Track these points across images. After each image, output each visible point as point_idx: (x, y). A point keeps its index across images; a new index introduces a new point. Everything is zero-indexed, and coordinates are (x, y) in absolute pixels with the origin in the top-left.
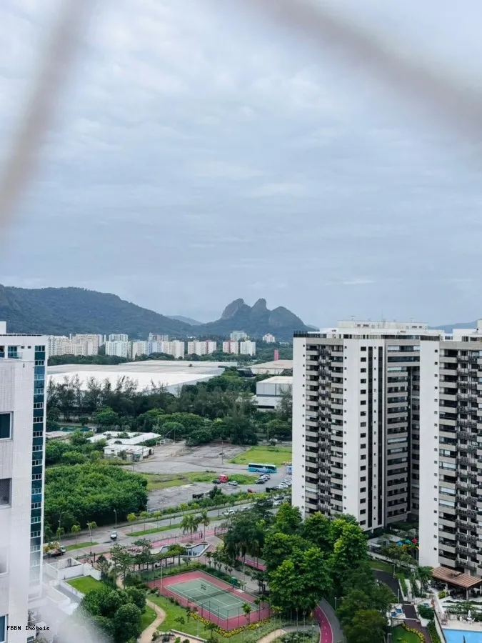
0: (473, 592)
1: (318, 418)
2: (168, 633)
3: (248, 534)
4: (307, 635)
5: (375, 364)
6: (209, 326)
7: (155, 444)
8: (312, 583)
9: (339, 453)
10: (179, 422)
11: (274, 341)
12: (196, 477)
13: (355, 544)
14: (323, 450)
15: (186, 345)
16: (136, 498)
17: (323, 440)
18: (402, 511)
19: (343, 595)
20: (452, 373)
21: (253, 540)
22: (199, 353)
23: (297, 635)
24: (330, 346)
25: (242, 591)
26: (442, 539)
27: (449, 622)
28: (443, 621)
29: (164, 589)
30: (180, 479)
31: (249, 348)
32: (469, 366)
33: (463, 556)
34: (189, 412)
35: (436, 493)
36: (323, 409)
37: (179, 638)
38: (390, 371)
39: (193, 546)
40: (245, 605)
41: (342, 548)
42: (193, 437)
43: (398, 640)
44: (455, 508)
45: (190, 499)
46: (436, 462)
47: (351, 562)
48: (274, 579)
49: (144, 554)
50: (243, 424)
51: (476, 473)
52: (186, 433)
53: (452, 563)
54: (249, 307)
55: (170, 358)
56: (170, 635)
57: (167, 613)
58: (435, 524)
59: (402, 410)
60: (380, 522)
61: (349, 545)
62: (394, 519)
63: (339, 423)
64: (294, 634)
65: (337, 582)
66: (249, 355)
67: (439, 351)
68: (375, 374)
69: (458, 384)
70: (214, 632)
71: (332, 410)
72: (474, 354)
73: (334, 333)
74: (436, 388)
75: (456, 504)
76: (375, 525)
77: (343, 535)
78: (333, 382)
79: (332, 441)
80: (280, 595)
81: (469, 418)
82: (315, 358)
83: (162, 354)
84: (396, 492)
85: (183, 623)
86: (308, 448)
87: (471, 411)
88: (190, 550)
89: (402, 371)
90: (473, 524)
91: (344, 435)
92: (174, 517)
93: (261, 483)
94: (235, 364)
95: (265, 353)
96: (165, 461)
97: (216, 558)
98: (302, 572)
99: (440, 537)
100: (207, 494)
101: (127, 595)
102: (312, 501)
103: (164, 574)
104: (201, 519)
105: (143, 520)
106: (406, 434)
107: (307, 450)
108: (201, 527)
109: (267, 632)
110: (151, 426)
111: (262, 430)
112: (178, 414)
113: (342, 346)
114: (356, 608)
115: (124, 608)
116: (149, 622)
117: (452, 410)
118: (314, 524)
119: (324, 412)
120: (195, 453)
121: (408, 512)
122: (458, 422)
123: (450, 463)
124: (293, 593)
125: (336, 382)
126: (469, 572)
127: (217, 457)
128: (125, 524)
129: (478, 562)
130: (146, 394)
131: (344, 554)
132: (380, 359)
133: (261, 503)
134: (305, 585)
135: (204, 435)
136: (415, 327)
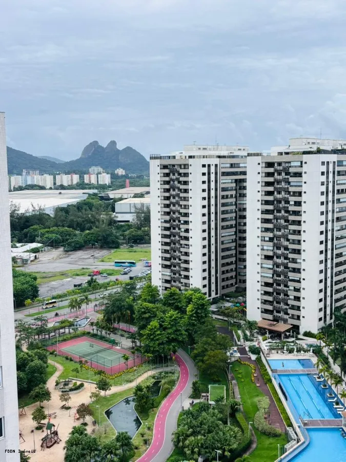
0: (286, 335)
1: (170, 220)
2: (67, 380)
3: (121, 307)
4: (171, 373)
5: (213, 177)
6: (72, 163)
7: (38, 251)
8: (172, 336)
9: (186, 245)
10: (57, 234)
11: (124, 174)
12: (75, 273)
13: (202, 307)
14: (174, 244)
15: (55, 178)
16: (30, 289)
17: (174, 236)
18: (232, 285)
19: (195, 344)
20: (271, 179)
21: (126, 311)
22: (65, 184)
23: (163, 374)
24: (178, 165)
25: (120, 348)
26: (263, 301)
27: (271, 355)
28: (267, 354)
29: (60, 351)
30: (62, 275)
31: (106, 179)
32: (283, 174)
33: (278, 312)
34: (64, 227)
35: (259, 268)
36: (174, 213)
37: (76, 383)
38: (223, 183)
39: (78, 320)
40: (125, 355)
41: (193, 311)
42: (69, 244)
43: (236, 370)
44: (272, 278)
45: (72, 288)
46: (258, 246)
47: (199, 321)
48: (145, 335)
49: (42, 327)
50: (108, 233)
51: (288, 252)
52: (63, 242)
53: (270, 317)
54: (103, 147)
55: (42, 188)
56: (68, 381)
57: (64, 367)
58: (258, 290)
59: (231, 212)
60: (217, 294)
61: (198, 308)
62: (226, 291)
63: (186, 223)
64: (161, 373)
65: (190, 336)
66: (106, 184)
67: (261, 164)
68: (213, 185)
69: (275, 187)
70: (101, 376)
71: (180, 213)
72: (287, 165)
73: (180, 155)
74: (259, 191)
75: (273, 275)
76: (213, 295)
77: (193, 302)
78: (181, 192)
79: (181, 237)
80: (150, 346)
81: (283, 212)
82: (167, 175)
83: (36, 186)
84: (227, 271)
85: (78, 372)
86: (163, 243)
87: (284, 207)
88: (76, 323)
89: (231, 183)
90: (285, 289)
91: (190, 231)
92: (62, 301)
93: (125, 274)
94: (96, 191)
95: (118, 182)
96: (49, 262)
97: (98, 326)
98: (165, 329)
99: (261, 299)
100: (86, 283)
101: (34, 355)
102: (167, 281)
103: (59, 341)
104: (84, 300)
105: (38, 305)
106: (234, 229)
107: (162, 245)
108: (84, 306)
109: (141, 373)
110: (34, 238)
111: (122, 238)
112: (55, 228)
113: (188, 165)
114: (206, 350)
115: (33, 364)
116: (52, 374)
117: (271, 207)
118: (171, 296)
119: (175, 216)
120: (72, 256)
121: (236, 286)
122: (275, 216)
123: (269, 246)
124: (159, 344)
125: (184, 192)
126: (282, 322)
127: (89, 258)
128: (24, 308)
129: (289, 314)
130: (28, 215)
131: (195, 315)
132: (216, 173)
133: (128, 286)
134: (168, 338)
135: (77, 243)
136: (240, 150)
